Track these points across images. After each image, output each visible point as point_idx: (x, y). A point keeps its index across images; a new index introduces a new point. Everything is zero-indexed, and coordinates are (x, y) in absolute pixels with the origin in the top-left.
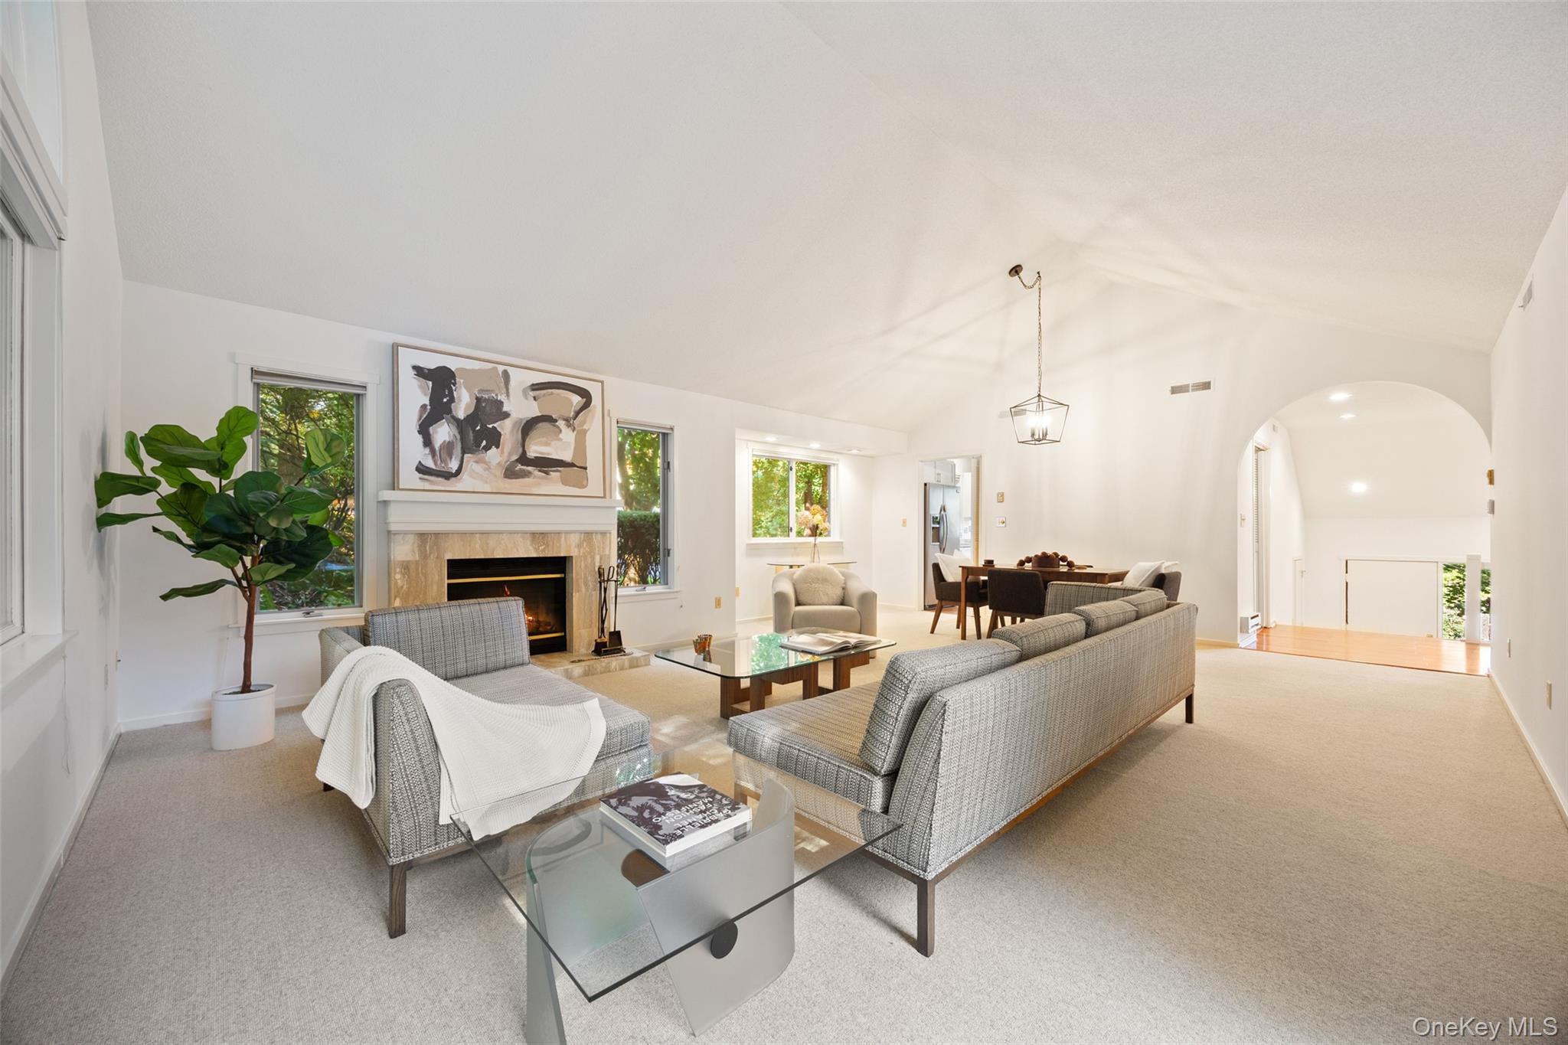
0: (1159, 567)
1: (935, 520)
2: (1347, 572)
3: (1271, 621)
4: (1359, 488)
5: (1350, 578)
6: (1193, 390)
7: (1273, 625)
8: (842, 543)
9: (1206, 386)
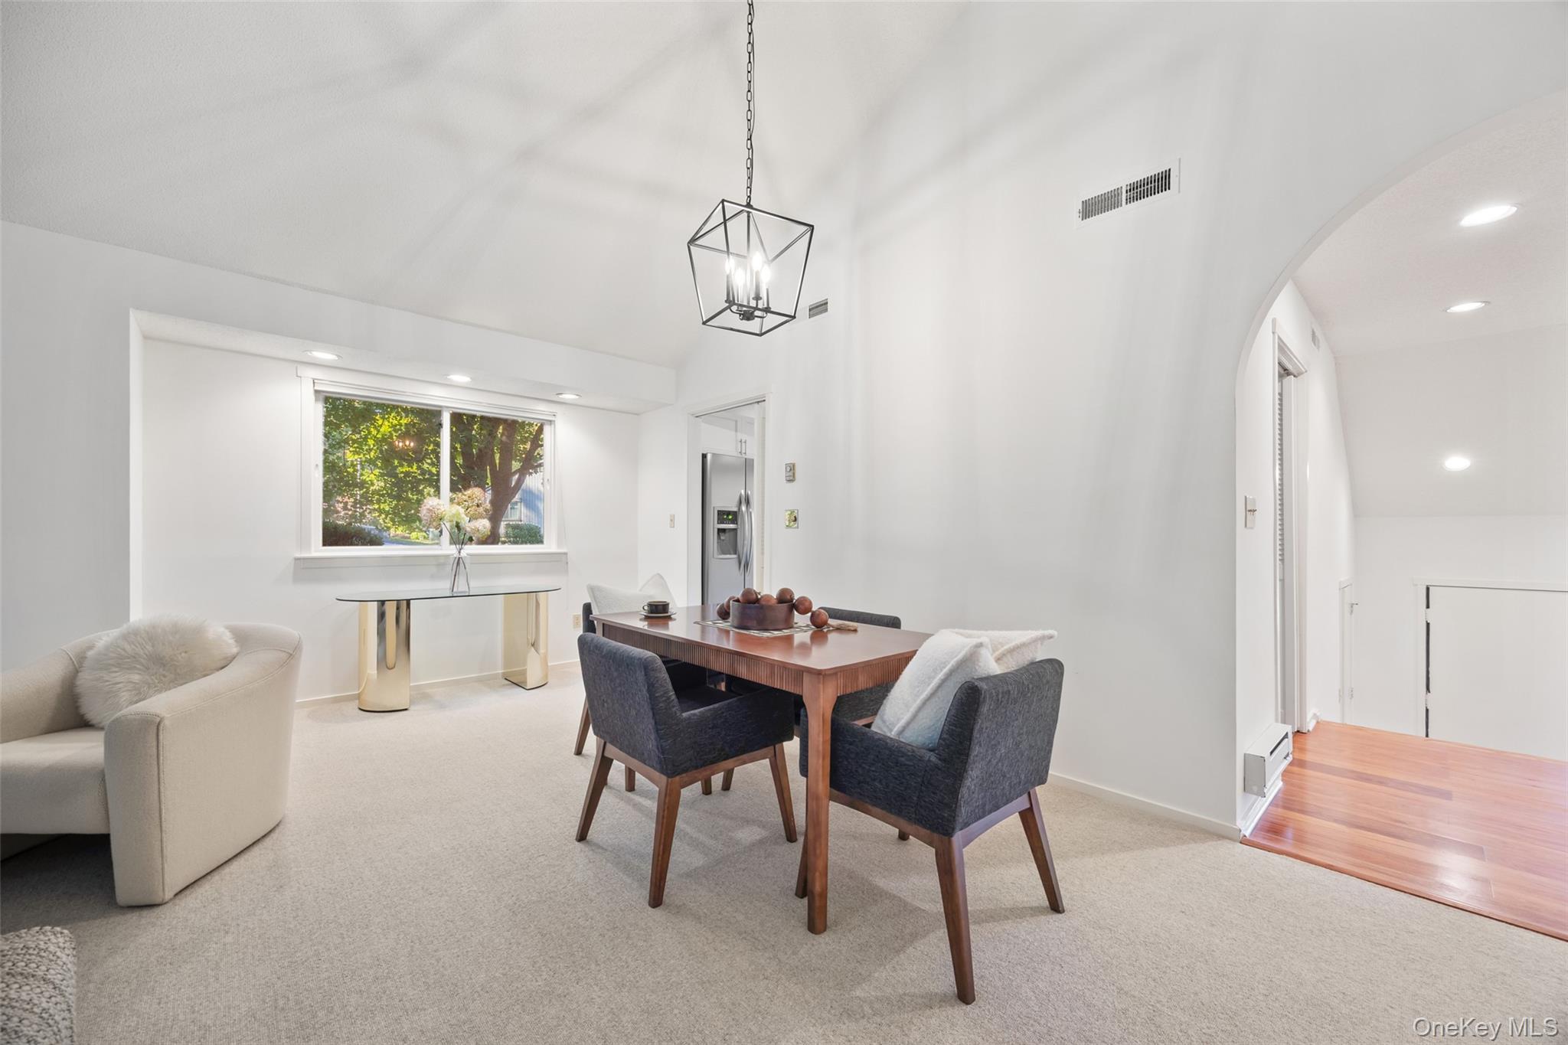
0: (970, 658)
1: (723, 516)
2: (1428, 607)
3: (1309, 716)
4: (1457, 463)
5: (1432, 616)
6: (1129, 200)
7: (1310, 725)
8: (566, 554)
9: (1160, 182)
